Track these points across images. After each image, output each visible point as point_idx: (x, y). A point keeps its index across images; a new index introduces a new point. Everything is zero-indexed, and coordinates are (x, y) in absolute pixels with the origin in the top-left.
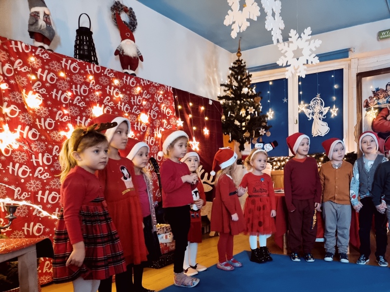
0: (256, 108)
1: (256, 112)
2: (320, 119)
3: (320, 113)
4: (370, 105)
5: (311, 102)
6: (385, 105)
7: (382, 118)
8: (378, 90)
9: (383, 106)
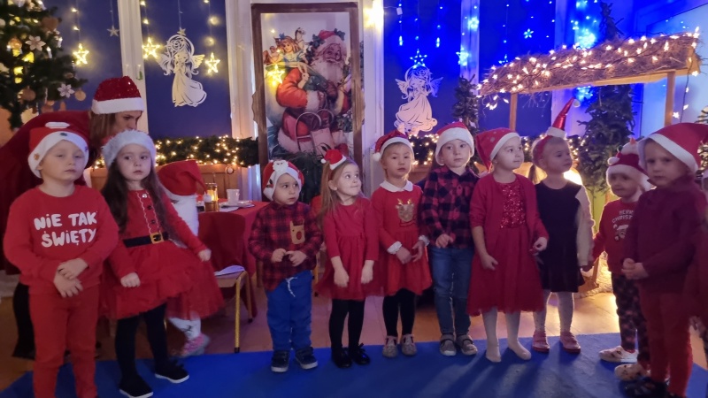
0: (49, 41)
1: (49, 49)
2: (187, 75)
3: (187, 65)
4: (271, 61)
5: (168, 42)
6: (295, 63)
7: (291, 84)
8: (283, 37)
9: (292, 65)
